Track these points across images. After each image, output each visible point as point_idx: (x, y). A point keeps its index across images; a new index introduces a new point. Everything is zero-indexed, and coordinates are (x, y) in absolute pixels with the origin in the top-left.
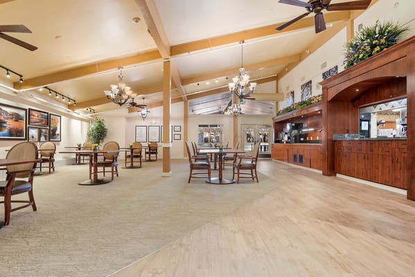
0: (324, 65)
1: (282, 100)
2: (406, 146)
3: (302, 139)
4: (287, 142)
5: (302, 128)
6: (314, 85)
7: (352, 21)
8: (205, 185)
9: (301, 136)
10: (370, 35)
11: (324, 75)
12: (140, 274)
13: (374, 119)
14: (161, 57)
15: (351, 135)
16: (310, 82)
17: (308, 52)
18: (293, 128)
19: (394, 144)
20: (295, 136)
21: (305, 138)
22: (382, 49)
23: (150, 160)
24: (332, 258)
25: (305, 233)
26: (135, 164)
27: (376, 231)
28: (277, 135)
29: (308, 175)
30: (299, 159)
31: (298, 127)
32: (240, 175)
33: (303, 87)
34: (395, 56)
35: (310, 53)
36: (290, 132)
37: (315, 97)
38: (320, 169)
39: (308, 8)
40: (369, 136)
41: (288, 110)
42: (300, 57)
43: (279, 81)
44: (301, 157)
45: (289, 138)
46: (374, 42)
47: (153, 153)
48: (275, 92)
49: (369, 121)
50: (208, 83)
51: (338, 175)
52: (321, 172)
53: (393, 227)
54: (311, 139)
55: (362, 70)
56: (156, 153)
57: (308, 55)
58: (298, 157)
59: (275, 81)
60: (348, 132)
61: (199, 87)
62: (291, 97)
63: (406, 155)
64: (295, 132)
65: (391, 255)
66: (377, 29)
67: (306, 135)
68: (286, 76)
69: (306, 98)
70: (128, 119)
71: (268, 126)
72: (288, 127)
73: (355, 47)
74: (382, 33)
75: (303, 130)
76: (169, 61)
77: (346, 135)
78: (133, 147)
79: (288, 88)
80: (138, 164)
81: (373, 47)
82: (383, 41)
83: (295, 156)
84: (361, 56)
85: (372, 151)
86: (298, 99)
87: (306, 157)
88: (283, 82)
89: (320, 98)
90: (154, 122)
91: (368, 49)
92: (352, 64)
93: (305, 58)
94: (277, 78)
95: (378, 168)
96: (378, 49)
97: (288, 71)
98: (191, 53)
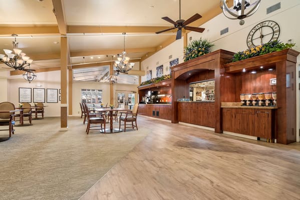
0: (170, 57)
1: (144, 75)
2: (214, 106)
3: (157, 101)
4: (148, 103)
5: (158, 94)
6: (164, 68)
7: (187, 34)
8: (101, 134)
9: (157, 99)
10: (197, 45)
11: (170, 62)
12: (98, 198)
13: (195, 90)
14: (59, 33)
15: (186, 99)
16: (162, 66)
17: (161, 47)
18: (152, 94)
19: (208, 104)
20: (154, 99)
21: (159, 101)
22: (203, 54)
23: (36, 119)
24: (198, 164)
25: (179, 155)
26: (25, 122)
27: (209, 149)
28: (141, 99)
29: (163, 123)
30: (156, 114)
31: (155, 93)
32: (127, 126)
33: (158, 68)
34: (209, 58)
35: (162, 48)
36: (151, 97)
37: (167, 76)
38: (170, 120)
39: (175, 25)
40: (193, 100)
41: (148, 82)
42: (156, 49)
43: (141, 63)
44: (158, 113)
45: (149, 100)
46: (199, 49)
47: (39, 112)
48: (139, 69)
49: (192, 91)
50: (92, 57)
51: (180, 123)
52: (171, 121)
53: (215, 146)
54: (163, 101)
55: (193, 63)
56: (42, 112)
57: (161, 49)
58: (156, 113)
59: (139, 62)
60: (184, 97)
61: (84, 60)
62: (150, 74)
63: (214, 110)
64: (153, 97)
65: (220, 158)
66: (201, 43)
67: (159, 99)
68: (146, 60)
69: (160, 76)
70: (10, 81)
71: (134, 92)
72: (149, 93)
73: (190, 50)
74: (203, 45)
75: (159, 96)
76: (66, 37)
77: (184, 99)
78: (23, 107)
79: (148, 68)
80: (28, 122)
81: (199, 51)
82: (203, 49)
83: (154, 112)
84: (193, 55)
85: (198, 108)
86: (154, 76)
87: (161, 112)
88: (144, 63)
89: (169, 77)
90: (39, 85)
91: (196, 52)
92: (188, 59)
93: (159, 50)
94: (140, 61)
95: (200, 117)
96: (201, 53)
97: (148, 57)
98: (86, 34)
